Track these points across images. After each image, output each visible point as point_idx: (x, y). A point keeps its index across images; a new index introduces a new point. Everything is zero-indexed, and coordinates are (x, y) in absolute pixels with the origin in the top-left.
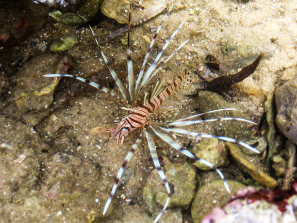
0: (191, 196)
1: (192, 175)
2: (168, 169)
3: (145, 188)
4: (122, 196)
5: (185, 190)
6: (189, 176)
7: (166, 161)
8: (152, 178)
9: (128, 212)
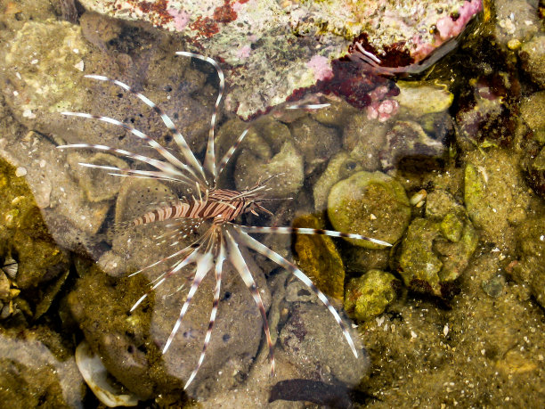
0: (412, 229)
1: (406, 258)
2: (435, 275)
3: (473, 249)
4: (504, 257)
5: (419, 238)
6: (410, 257)
7: (436, 288)
8: (461, 264)
9: (498, 232)
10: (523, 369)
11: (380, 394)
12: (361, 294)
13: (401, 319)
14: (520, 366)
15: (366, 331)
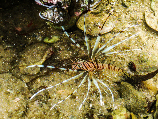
7: (96, 116)
10: (62, 91)
11: (115, 85)
12: (125, 115)
13: (108, 110)
14: (63, 92)
15: (121, 105)
